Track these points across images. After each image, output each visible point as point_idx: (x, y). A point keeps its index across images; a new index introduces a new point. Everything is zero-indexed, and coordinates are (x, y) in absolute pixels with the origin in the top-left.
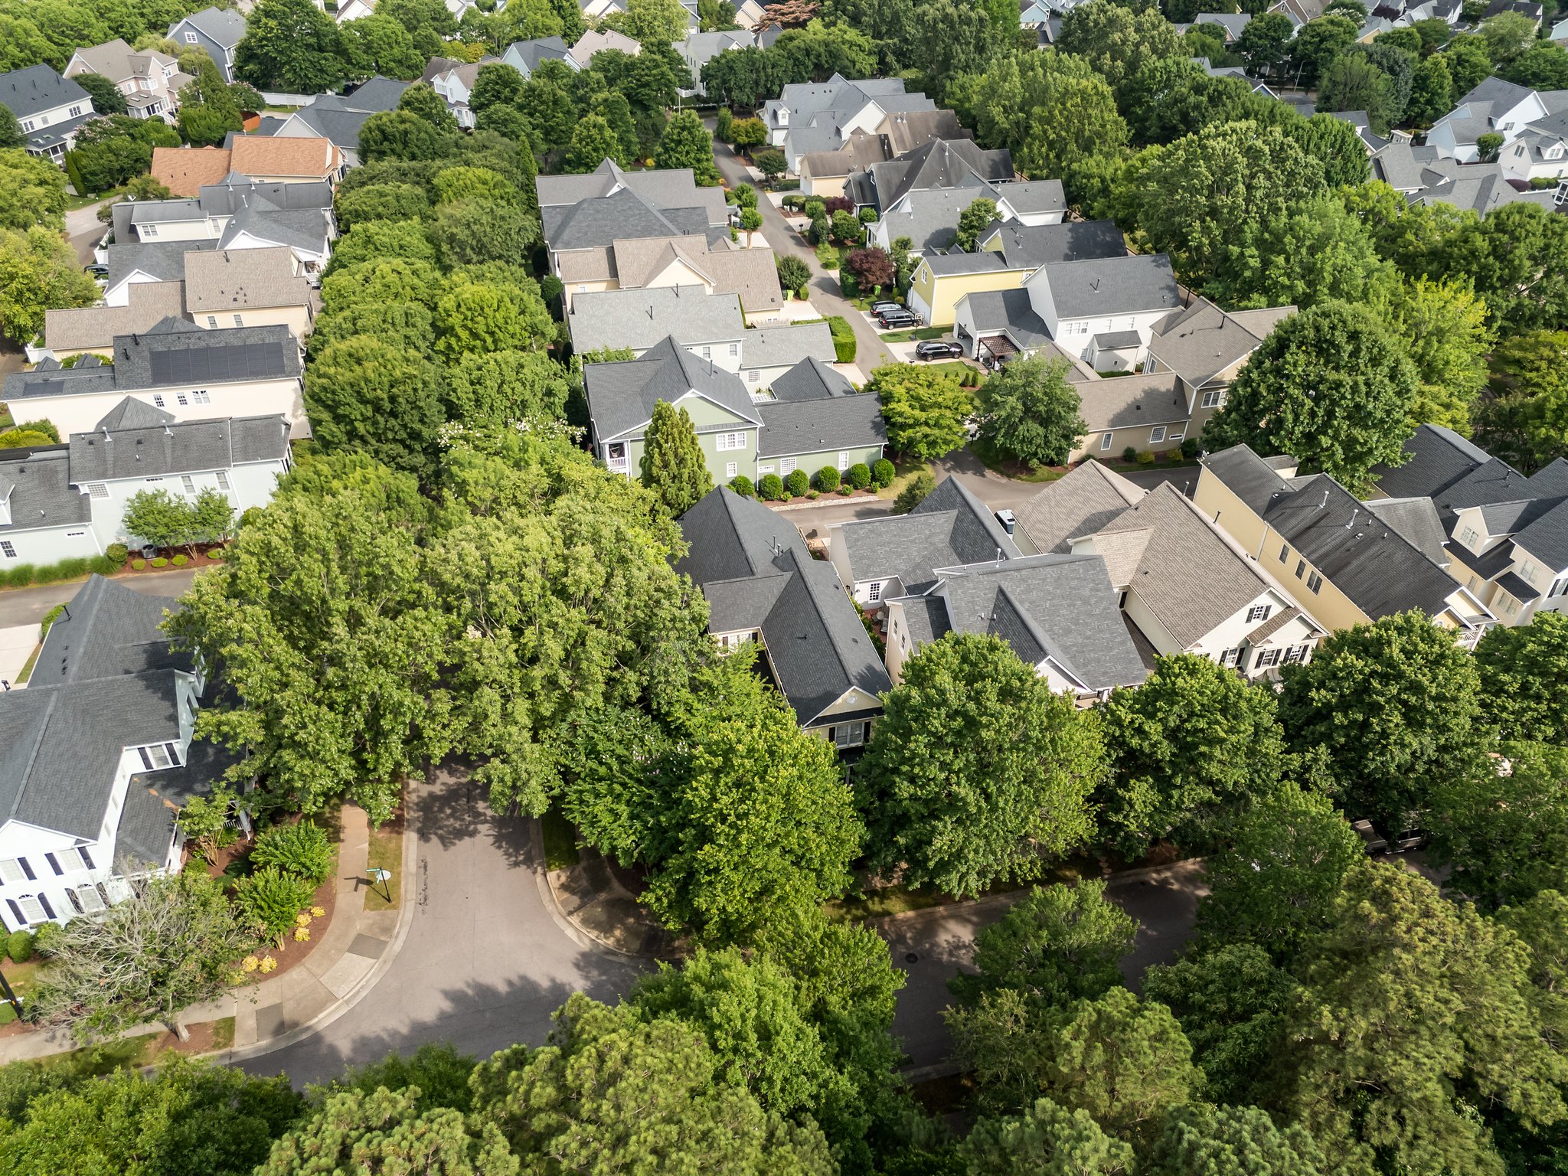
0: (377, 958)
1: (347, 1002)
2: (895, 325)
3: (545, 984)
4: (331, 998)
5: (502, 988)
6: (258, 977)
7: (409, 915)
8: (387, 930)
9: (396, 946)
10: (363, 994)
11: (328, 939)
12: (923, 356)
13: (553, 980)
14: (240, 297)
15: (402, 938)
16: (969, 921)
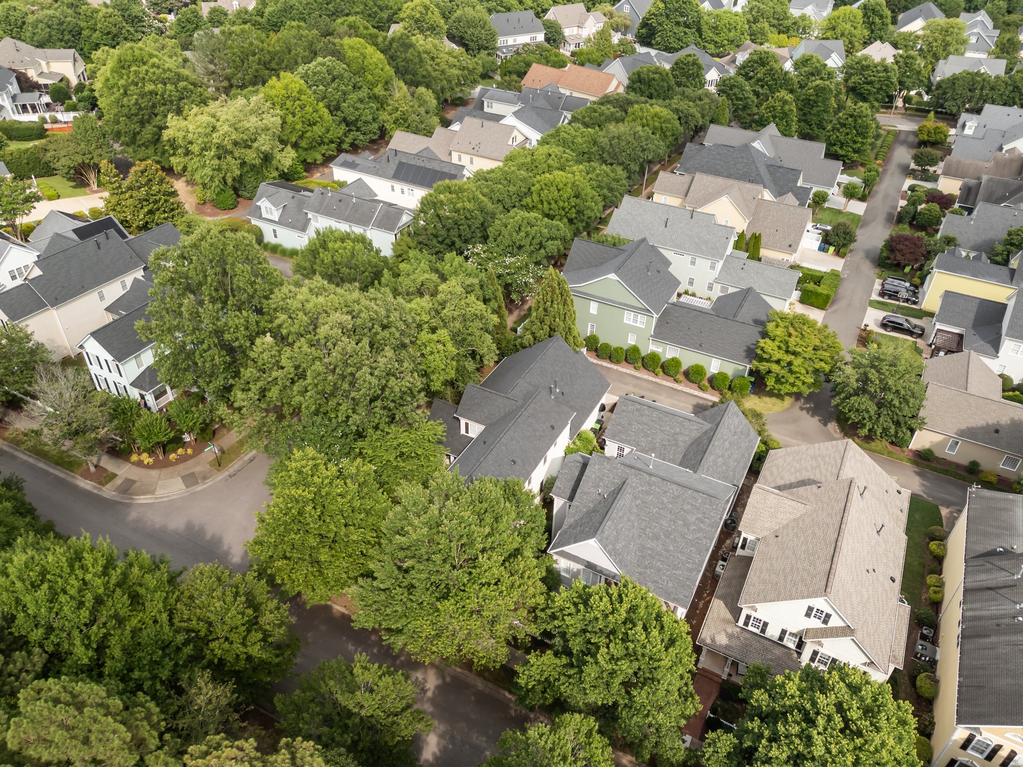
0: (187, 487)
1: (156, 498)
2: (890, 297)
3: (225, 548)
4: (153, 492)
5: (208, 536)
6: (140, 464)
7: (220, 478)
8: (205, 478)
9: (199, 488)
10: (165, 499)
11: (181, 467)
12: (884, 326)
13: (230, 548)
14: (477, 148)
15: (206, 486)
16: (443, 678)
